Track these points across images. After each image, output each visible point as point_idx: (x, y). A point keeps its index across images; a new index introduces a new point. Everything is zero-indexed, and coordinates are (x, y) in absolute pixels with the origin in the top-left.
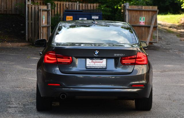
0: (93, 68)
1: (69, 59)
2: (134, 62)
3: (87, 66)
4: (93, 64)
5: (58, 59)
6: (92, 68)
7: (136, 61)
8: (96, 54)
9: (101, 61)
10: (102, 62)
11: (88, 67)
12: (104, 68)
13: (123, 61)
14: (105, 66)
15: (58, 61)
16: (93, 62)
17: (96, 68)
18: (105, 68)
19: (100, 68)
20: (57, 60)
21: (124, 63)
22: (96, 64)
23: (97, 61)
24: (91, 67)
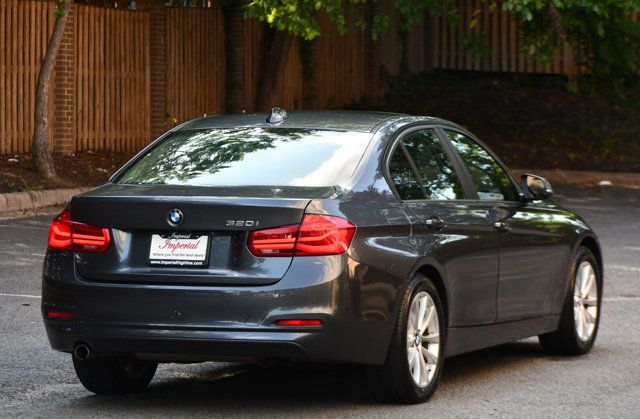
0: (166, 263)
1: (102, 235)
2: (291, 246)
4: (167, 251)
5: (75, 235)
6: (164, 266)
7: (296, 243)
9: (194, 242)
10: (194, 247)
12: (197, 264)
13: (255, 242)
14: (203, 258)
15: (76, 241)
16: (171, 246)
17: (175, 263)
18: (201, 263)
19: (187, 263)
20: (72, 238)
21: (259, 250)
22: (178, 251)
23: (182, 242)
24: (163, 262)
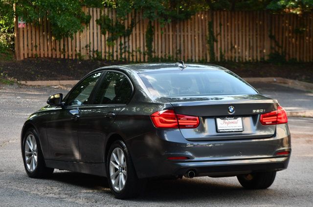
0: (227, 131)
1: (196, 120)
2: (275, 120)
3: (219, 128)
4: (226, 125)
7: (277, 118)
8: (231, 111)
9: (235, 120)
10: (236, 123)
11: (220, 131)
12: (240, 130)
14: (242, 128)
15: (180, 124)
16: (226, 123)
20: (178, 122)
21: (265, 123)
22: (229, 125)
23: (231, 121)
24: (225, 131)
